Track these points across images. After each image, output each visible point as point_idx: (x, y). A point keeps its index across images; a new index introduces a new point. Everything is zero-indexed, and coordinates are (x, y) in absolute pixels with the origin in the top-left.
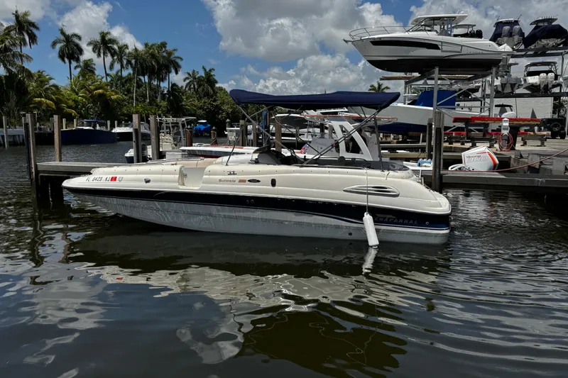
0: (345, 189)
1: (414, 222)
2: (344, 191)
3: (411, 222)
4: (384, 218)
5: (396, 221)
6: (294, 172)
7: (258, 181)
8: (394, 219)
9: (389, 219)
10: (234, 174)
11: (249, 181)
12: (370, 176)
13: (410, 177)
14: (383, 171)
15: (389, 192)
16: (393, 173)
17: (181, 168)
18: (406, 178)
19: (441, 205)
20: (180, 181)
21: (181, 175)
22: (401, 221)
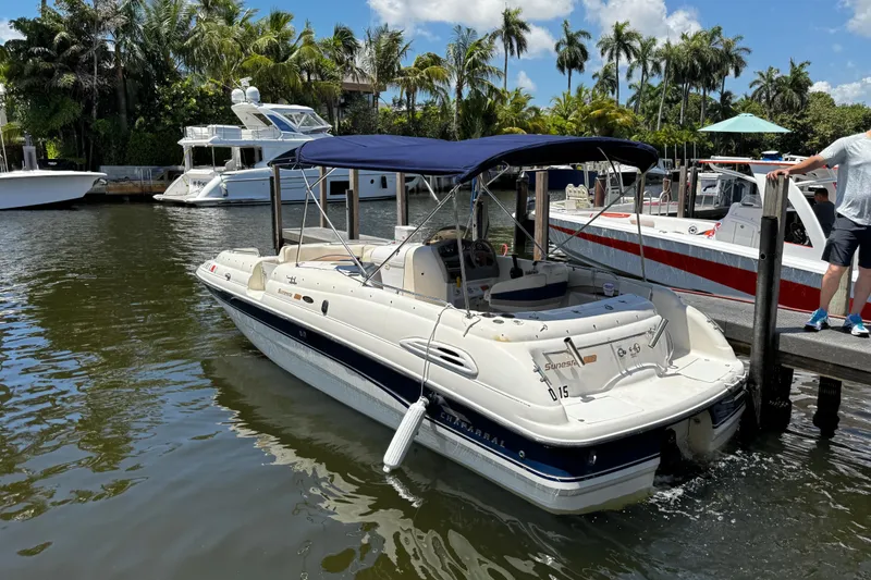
0: (404, 341)
1: (499, 443)
2: (402, 345)
3: (495, 441)
4: (453, 418)
5: (471, 429)
6: (352, 292)
7: (311, 301)
8: (468, 425)
9: (461, 422)
10: (295, 283)
11: (304, 298)
12: (443, 323)
13: (531, 339)
14: (469, 316)
15: (461, 364)
16: (485, 323)
17: (261, 263)
18: (507, 341)
19: (565, 419)
20: (257, 284)
21: (260, 273)
22: (478, 432)
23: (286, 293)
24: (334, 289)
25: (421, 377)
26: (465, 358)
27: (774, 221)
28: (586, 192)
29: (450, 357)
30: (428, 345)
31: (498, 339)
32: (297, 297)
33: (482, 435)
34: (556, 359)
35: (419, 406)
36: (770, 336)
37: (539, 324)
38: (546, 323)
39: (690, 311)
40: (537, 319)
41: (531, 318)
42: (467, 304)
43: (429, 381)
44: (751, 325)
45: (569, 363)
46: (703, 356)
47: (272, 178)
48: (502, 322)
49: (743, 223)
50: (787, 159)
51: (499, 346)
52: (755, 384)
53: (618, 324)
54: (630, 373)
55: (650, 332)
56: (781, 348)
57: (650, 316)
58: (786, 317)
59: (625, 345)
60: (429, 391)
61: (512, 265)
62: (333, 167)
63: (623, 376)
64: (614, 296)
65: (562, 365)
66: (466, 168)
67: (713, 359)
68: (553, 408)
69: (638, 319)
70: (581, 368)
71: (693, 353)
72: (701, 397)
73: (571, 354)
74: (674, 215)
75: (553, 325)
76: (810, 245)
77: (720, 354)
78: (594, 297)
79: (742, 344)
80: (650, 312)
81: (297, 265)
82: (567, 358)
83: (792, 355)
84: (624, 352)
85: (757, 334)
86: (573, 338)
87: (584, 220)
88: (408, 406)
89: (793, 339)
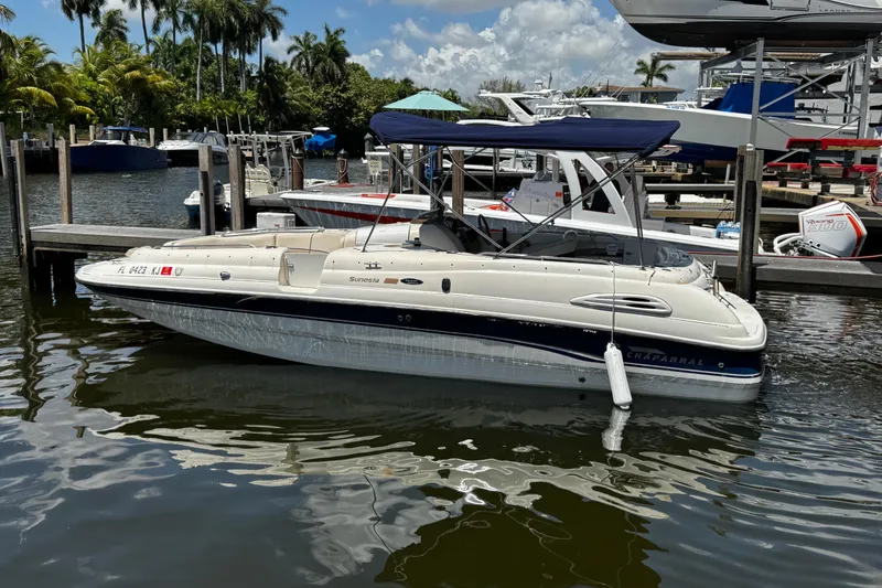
0: (573, 300)
1: (697, 362)
2: (572, 303)
3: (693, 362)
4: (644, 354)
5: (665, 359)
6: (483, 266)
7: (420, 282)
8: (662, 356)
9: (652, 356)
10: (376, 268)
11: (403, 281)
12: (619, 278)
14: (643, 269)
15: (655, 308)
16: (661, 272)
17: (283, 255)
18: (685, 282)
19: (746, 332)
20: (283, 279)
21: (284, 266)
22: (673, 359)
24: (452, 266)
25: (611, 327)
26: (656, 301)
28: (268, 173)
29: (639, 305)
30: (614, 298)
31: (679, 283)
32: (388, 281)
33: (669, 360)
35: (613, 352)
37: (686, 269)
49: (538, 197)
51: (684, 287)
81: (364, 250)
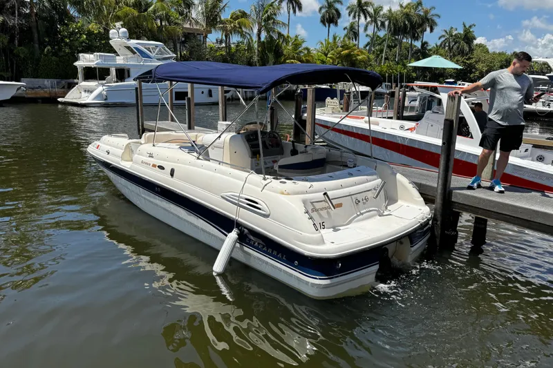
0: (222, 194)
1: (282, 257)
2: (222, 197)
3: (280, 255)
4: (255, 242)
5: (265, 248)
6: (190, 163)
7: (163, 168)
8: (264, 246)
9: (259, 245)
10: (152, 157)
11: (158, 167)
12: (248, 183)
13: (302, 193)
14: (264, 179)
15: (259, 209)
16: (275, 184)
17: (129, 144)
18: (288, 194)
19: (322, 242)
20: (127, 157)
21: (129, 150)
22: (270, 251)
23: (146, 163)
24: (178, 161)
25: (234, 217)
26: (262, 205)
27: (452, 122)
28: (338, 103)
29: (252, 205)
30: (239, 197)
31: (283, 194)
32: (154, 166)
33: (272, 252)
34: (318, 206)
35: (233, 235)
36: (447, 192)
37: (308, 184)
38: (312, 183)
39: (399, 176)
40: (307, 181)
41: (303, 180)
42: (263, 171)
43: (239, 219)
44: (436, 185)
45: (326, 209)
46: (405, 204)
47: (137, 89)
48: (285, 183)
49: (432, 123)
50: (460, 85)
51: (283, 198)
52: (437, 221)
53: (356, 184)
54: (362, 214)
55: (374, 189)
56: (453, 200)
57: (375, 179)
58: (457, 181)
59: (360, 197)
60: (239, 225)
61: (292, 148)
62: (177, 81)
63: (358, 216)
64: (354, 167)
65: (322, 209)
66: (264, 84)
67: (411, 205)
68: (316, 235)
69: (368, 181)
70: (333, 211)
71: (400, 202)
72: (404, 229)
73: (327, 202)
74: (391, 118)
75: (317, 185)
76: (472, 137)
77: (416, 203)
78: (342, 168)
79: (430, 197)
80: (375, 177)
81: (154, 145)
82: (324, 205)
83: (459, 203)
84: (359, 201)
85: (439, 191)
86: (329, 193)
87: (336, 120)
88: (226, 236)
89: (460, 194)
